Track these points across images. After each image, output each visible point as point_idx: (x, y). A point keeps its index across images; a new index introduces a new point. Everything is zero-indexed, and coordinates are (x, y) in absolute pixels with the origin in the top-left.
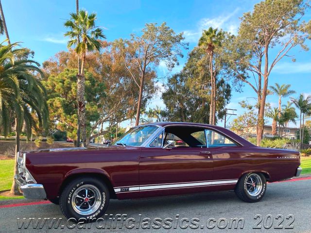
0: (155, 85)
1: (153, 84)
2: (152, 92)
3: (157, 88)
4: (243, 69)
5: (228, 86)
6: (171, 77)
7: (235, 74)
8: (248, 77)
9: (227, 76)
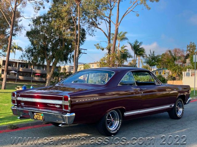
0: (19, 24)
1: (17, 23)
2: (17, 30)
3: (21, 27)
4: (95, 17)
5: (83, 30)
6: (35, 18)
7: (88, 21)
8: (99, 24)
9: (83, 22)
